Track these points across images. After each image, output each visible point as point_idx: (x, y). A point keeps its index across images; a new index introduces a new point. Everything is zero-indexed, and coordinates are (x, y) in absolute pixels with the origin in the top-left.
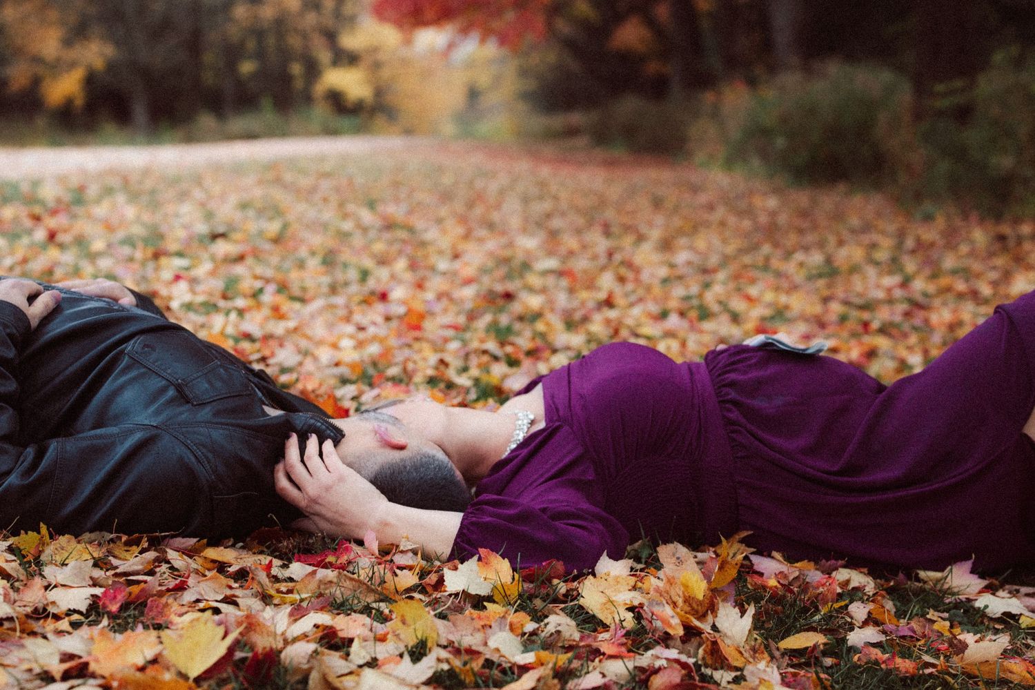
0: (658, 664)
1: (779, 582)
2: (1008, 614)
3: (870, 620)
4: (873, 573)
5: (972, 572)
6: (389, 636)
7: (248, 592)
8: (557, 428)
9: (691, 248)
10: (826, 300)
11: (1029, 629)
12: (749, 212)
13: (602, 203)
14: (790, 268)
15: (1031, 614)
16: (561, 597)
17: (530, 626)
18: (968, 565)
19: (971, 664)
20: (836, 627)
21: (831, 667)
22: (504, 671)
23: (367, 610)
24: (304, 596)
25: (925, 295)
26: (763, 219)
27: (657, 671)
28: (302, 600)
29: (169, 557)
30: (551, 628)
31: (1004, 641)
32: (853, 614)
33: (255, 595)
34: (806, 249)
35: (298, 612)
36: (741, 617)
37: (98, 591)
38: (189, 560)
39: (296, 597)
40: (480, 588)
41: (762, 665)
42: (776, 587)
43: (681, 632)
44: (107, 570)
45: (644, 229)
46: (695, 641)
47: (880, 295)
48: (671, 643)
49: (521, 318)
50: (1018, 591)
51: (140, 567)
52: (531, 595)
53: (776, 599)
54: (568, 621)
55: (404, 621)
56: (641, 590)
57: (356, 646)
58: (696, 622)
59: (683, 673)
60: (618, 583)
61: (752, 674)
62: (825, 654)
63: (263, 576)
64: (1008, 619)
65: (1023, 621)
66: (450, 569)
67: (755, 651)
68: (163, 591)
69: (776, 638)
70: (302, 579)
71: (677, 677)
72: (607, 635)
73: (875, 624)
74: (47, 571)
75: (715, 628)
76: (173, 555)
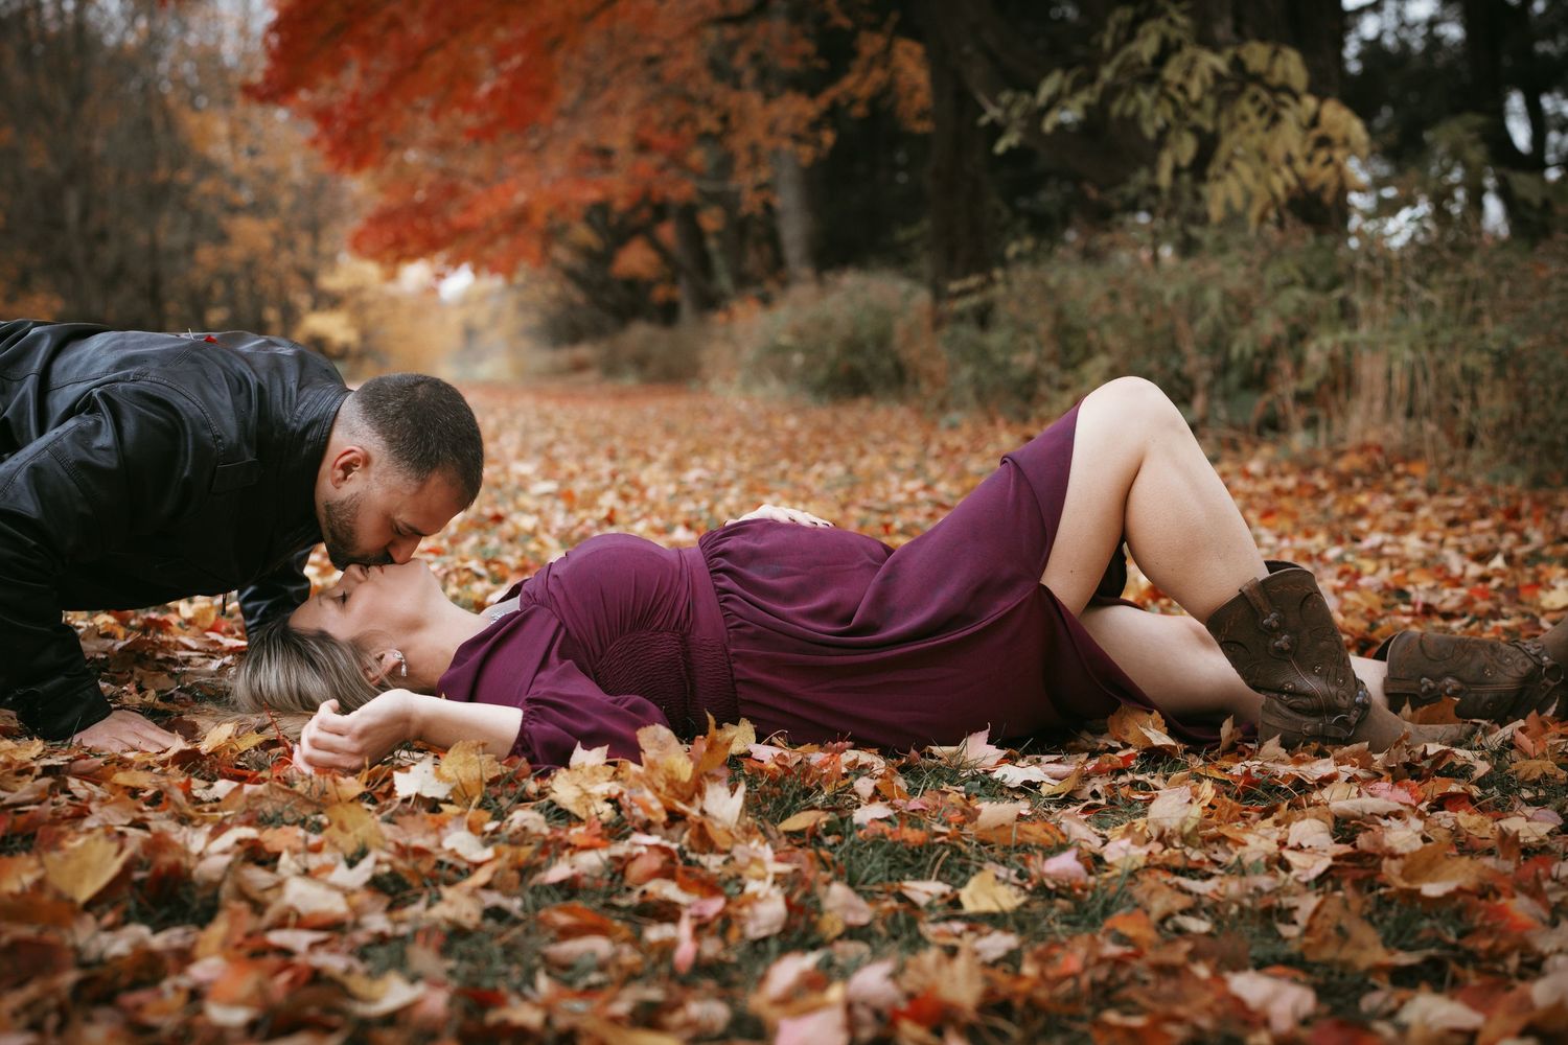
0: (636, 850)
1: (776, 763)
2: (1028, 783)
3: (877, 795)
4: (884, 752)
6: (326, 846)
7: (160, 814)
8: (532, 612)
9: (704, 466)
10: (844, 507)
11: (1050, 796)
12: (768, 432)
13: (610, 431)
14: (809, 480)
15: (1053, 781)
16: (531, 796)
17: (491, 826)
18: (983, 736)
19: (986, 830)
20: (842, 804)
21: (835, 845)
22: (458, 871)
23: (303, 823)
24: (227, 813)
25: (950, 496)
26: (782, 438)
27: (632, 859)
28: (225, 817)
29: (70, 786)
30: (516, 825)
31: (1024, 807)
32: (859, 791)
33: (170, 817)
34: (826, 461)
35: (220, 829)
36: (732, 795)
38: (95, 788)
39: (220, 814)
40: (437, 790)
41: (754, 844)
42: (774, 770)
43: (664, 817)
45: (652, 451)
46: (679, 826)
47: (902, 498)
48: (651, 830)
49: (511, 540)
50: (1039, 760)
51: (30, 797)
52: (497, 795)
53: (775, 781)
54: (536, 815)
55: (342, 828)
56: (621, 780)
57: (285, 859)
58: (680, 806)
59: (664, 857)
60: (595, 774)
61: (743, 853)
62: (828, 833)
63: (178, 795)
64: (1029, 788)
65: (1044, 790)
66: (400, 768)
67: (748, 832)
68: (57, 819)
69: (774, 821)
70: (227, 797)
71: (656, 862)
72: (582, 829)
73: (883, 799)
75: (703, 812)
76: (74, 783)
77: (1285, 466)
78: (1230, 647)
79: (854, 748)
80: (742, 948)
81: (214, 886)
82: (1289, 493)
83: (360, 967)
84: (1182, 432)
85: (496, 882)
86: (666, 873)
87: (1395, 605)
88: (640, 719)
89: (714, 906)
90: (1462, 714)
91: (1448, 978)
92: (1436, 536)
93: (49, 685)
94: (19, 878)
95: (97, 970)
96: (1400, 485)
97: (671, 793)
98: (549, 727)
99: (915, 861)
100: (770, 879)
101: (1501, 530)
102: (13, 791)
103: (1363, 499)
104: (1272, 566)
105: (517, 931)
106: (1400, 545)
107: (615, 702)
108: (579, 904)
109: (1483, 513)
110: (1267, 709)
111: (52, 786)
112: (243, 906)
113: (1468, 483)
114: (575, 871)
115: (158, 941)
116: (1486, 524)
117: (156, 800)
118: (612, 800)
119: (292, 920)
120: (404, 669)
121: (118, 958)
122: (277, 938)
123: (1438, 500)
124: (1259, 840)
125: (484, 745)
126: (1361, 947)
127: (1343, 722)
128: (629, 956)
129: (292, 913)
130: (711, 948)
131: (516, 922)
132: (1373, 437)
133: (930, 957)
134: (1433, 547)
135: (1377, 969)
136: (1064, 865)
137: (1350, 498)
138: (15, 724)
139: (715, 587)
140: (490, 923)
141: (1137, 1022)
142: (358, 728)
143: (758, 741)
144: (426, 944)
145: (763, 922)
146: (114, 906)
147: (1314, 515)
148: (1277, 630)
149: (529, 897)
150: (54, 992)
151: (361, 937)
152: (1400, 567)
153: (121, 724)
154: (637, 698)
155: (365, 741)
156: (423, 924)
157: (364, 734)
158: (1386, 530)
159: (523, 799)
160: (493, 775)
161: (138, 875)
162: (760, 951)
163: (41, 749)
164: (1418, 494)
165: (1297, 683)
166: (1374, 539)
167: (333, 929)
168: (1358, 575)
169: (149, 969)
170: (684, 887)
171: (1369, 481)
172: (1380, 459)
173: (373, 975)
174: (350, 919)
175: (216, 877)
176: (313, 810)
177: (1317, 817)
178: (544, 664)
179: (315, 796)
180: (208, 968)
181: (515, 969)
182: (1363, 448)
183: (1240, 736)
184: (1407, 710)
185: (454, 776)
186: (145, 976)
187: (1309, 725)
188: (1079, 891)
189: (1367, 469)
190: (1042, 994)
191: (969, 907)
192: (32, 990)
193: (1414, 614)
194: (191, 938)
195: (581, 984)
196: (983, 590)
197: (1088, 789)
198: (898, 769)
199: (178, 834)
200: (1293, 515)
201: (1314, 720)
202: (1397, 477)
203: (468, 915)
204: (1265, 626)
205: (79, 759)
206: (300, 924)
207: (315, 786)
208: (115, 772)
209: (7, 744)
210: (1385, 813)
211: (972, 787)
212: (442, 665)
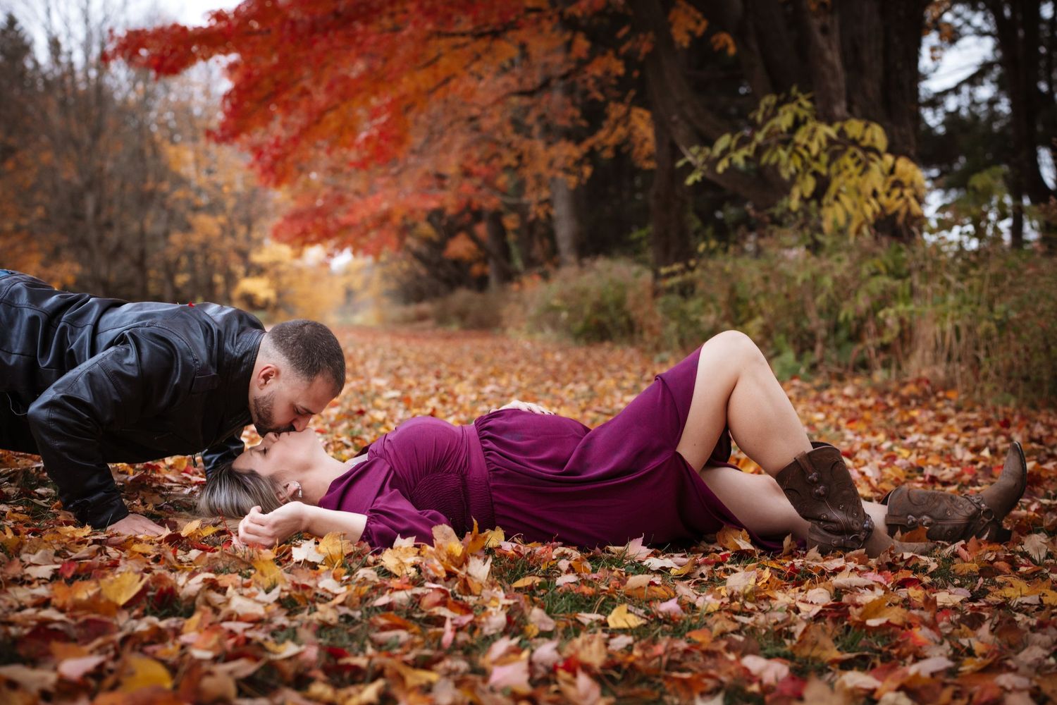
0: (427, 591)
1: (514, 551)
2: (664, 568)
3: (571, 570)
6: (253, 584)
7: (160, 566)
8: (375, 461)
11: (675, 575)
15: (678, 567)
16: (370, 563)
17: (345, 577)
19: (630, 589)
20: (550, 574)
21: (542, 595)
23: (240, 574)
24: (198, 566)
27: (426, 595)
28: (196, 569)
29: (108, 551)
30: (360, 576)
32: (561, 567)
33: (164, 568)
35: (193, 574)
36: (484, 564)
37: (58, 566)
38: (121, 553)
39: (193, 568)
40: (317, 558)
41: (495, 590)
42: (513, 554)
43: (444, 575)
44: (65, 557)
46: (453, 580)
48: (437, 581)
50: (672, 556)
51: (87, 555)
52: (350, 561)
53: (512, 560)
54: (372, 572)
55: (262, 574)
56: (422, 556)
57: (230, 589)
58: (454, 569)
59: (442, 595)
60: (407, 552)
61: (488, 595)
62: (539, 588)
63: (170, 556)
64: (663, 571)
65: (673, 572)
66: (296, 546)
67: (493, 585)
68: (102, 567)
69: (510, 582)
70: (197, 558)
71: (438, 597)
72: (398, 581)
73: (574, 572)
74: (24, 557)
75: (467, 573)
76: (110, 550)
77: (868, 391)
78: (789, 492)
79: (563, 546)
80: (480, 639)
81: (192, 599)
82: (870, 408)
83: (272, 639)
84: (762, 364)
85: (347, 602)
86: (443, 603)
87: (915, 477)
89: (467, 619)
90: (931, 537)
91: (870, 665)
92: (954, 436)
93: (95, 498)
94: (86, 591)
95: (132, 635)
96: (940, 405)
97: (449, 562)
98: (382, 526)
99: (586, 603)
100: (500, 607)
101: (996, 434)
102: (76, 553)
103: (915, 413)
104: (814, 444)
105: (358, 627)
106: (931, 442)
107: (421, 514)
108: (393, 615)
109: (988, 423)
110: (812, 531)
111: (99, 551)
112: (209, 610)
113: (983, 405)
114: (391, 600)
115: (162, 624)
116: (987, 430)
117: (157, 560)
118: (415, 566)
119: (235, 617)
120: (300, 493)
121: (142, 632)
122: (227, 626)
123: (962, 415)
124: (783, 598)
125: (344, 535)
126: (824, 648)
127: (856, 539)
128: (418, 639)
129: (235, 614)
130: (463, 637)
131: (357, 623)
132: (925, 373)
133: (579, 641)
134: (949, 444)
135: (833, 662)
136: (671, 606)
137: (907, 412)
138: (73, 519)
139: (483, 447)
140: (343, 623)
141: (686, 675)
142: (272, 522)
143: (506, 540)
144: (308, 629)
145: (493, 626)
146: (138, 607)
147: (883, 423)
148: (817, 482)
149: (365, 612)
150: (111, 642)
151: (273, 627)
152: (924, 454)
153: (133, 521)
154: (434, 511)
155: (276, 529)
156: (306, 621)
157: (276, 525)
158: (925, 433)
159: (365, 566)
160: (349, 552)
161: (150, 594)
162: (489, 639)
163: (90, 531)
164: (950, 411)
165: (829, 515)
166: (914, 438)
167: (257, 622)
168: (894, 458)
169: (159, 636)
170: (452, 610)
171: (921, 402)
172: (928, 388)
173: (278, 642)
174: (266, 618)
175: (194, 595)
176: (246, 566)
177: (824, 588)
178: (381, 492)
179: (247, 558)
180: (190, 637)
181: (355, 644)
182: (918, 381)
183: (796, 546)
184: (898, 534)
185: (326, 551)
187: (835, 540)
188: (677, 620)
189: (920, 394)
190: (640, 664)
191: (612, 625)
192: (99, 641)
193: (923, 482)
194: (180, 623)
196: (641, 455)
197: (699, 572)
198: (588, 558)
199: (172, 576)
200: (868, 422)
201: (839, 537)
202: (939, 400)
203: (331, 619)
204: (810, 480)
205: (112, 536)
206: (239, 619)
207: (248, 554)
208: (132, 544)
209: (71, 528)
210: (863, 585)
211: (629, 569)
212: (322, 492)
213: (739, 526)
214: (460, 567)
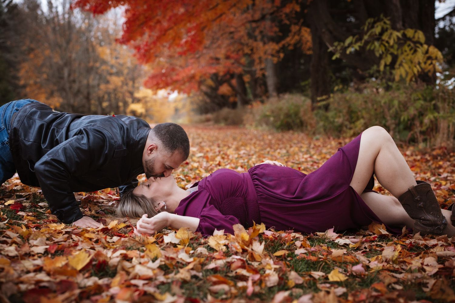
0: (233, 260)
1: (272, 236)
2: (346, 244)
3: (302, 246)
4: (303, 234)
5: (333, 232)
6: (145, 256)
7: (98, 246)
8: (202, 191)
9: (245, 149)
11: (352, 248)
12: (263, 140)
13: (217, 139)
14: (276, 154)
15: (353, 244)
16: (202, 244)
17: (192, 252)
18: (332, 230)
19: (334, 257)
20: (292, 248)
21: (290, 260)
22: (183, 264)
23: (138, 249)
24: (117, 246)
25: (317, 160)
26: (267, 142)
27: (233, 263)
28: (117, 247)
29: (72, 237)
30: (199, 252)
31: (345, 251)
32: (296, 245)
33: (101, 247)
34: (281, 149)
35: (115, 250)
36: (261, 245)
37: (48, 247)
38: (79, 238)
39: (115, 246)
40: (176, 241)
41: (268, 259)
42: (272, 238)
43: (241, 251)
44: (51, 241)
45: (230, 145)
46: (246, 253)
47: (303, 160)
48: (238, 254)
49: (191, 170)
50: (348, 237)
51: (62, 240)
52: (193, 243)
53: (272, 241)
54: (204, 249)
55: (150, 251)
56: (228, 240)
57: (134, 259)
58: (246, 248)
59: (242, 262)
60: (221, 238)
61: (264, 262)
62: (288, 257)
63: (103, 240)
64: (346, 246)
65: (351, 246)
66: (165, 234)
67: (265, 255)
68: (70, 246)
69: (273, 253)
70: (117, 241)
71: (240, 263)
72: (217, 253)
73: (304, 247)
74: (31, 241)
75: (252, 250)
76: (74, 236)
77: (417, 153)
78: (404, 206)
79: (294, 232)
80: (266, 289)
81: (115, 267)
82: (418, 161)
83: (158, 291)
85: (195, 268)
86: (243, 267)
87: (452, 194)
88: (233, 223)
89: (257, 277)
93: (66, 209)
94: (61, 263)
95: (84, 289)
96: (452, 159)
97: (243, 244)
99: (314, 266)
100: (273, 270)
102: (57, 238)
103: (441, 163)
104: (418, 182)
105: (201, 282)
106: (453, 177)
107: (225, 217)
108: (219, 275)
110: (416, 224)
111: (68, 237)
112: (123, 273)
114: (217, 266)
115: (100, 282)
117: (97, 241)
118: (225, 245)
119: (138, 277)
120: (165, 207)
121: (90, 286)
122: (133, 282)
124: (416, 263)
125: (189, 228)
126: (449, 295)
127: (439, 229)
128: (234, 290)
129: (137, 275)
130: (257, 289)
131: (201, 280)
132: (443, 145)
133: (322, 294)
136: (358, 268)
137: (437, 162)
138: (56, 219)
139: (254, 184)
140: (194, 280)
142: (153, 222)
143: (266, 230)
144: (176, 285)
145: (272, 282)
146: (88, 271)
147: (426, 167)
148: (419, 201)
149: (204, 273)
150: (73, 295)
151: (157, 282)
152: (453, 183)
153: (86, 220)
154: (232, 216)
155: (155, 226)
156: (174, 279)
157: (155, 224)
158: (448, 172)
159: (200, 244)
160: (191, 237)
161: (94, 263)
162: (271, 290)
163: (64, 226)
165: (425, 217)
166: (445, 175)
167: (149, 280)
168: (441, 185)
169: (99, 290)
170: (248, 271)
171: (442, 158)
172: (446, 151)
173: (162, 293)
174: (154, 277)
175: (116, 264)
176: (141, 245)
177: (432, 256)
178: (205, 206)
179: (141, 241)
180: (115, 290)
181: (201, 293)
182: (441, 148)
183: (408, 232)
185: (180, 237)
186: (97, 291)
187: (428, 229)
188: (363, 276)
189: (442, 154)
191: (331, 279)
192: (67, 295)
194: (109, 282)
195: (220, 298)
196: (333, 188)
197: (363, 246)
198: (307, 239)
199: (104, 252)
200: (420, 167)
201: (430, 228)
202: (451, 157)
203: (187, 277)
204: (416, 200)
205: (74, 229)
206: (140, 278)
207: (141, 239)
208: (85, 233)
209: (55, 225)
210: (453, 256)
211: (329, 245)
212: (176, 206)
213: (380, 222)
214: (248, 246)
